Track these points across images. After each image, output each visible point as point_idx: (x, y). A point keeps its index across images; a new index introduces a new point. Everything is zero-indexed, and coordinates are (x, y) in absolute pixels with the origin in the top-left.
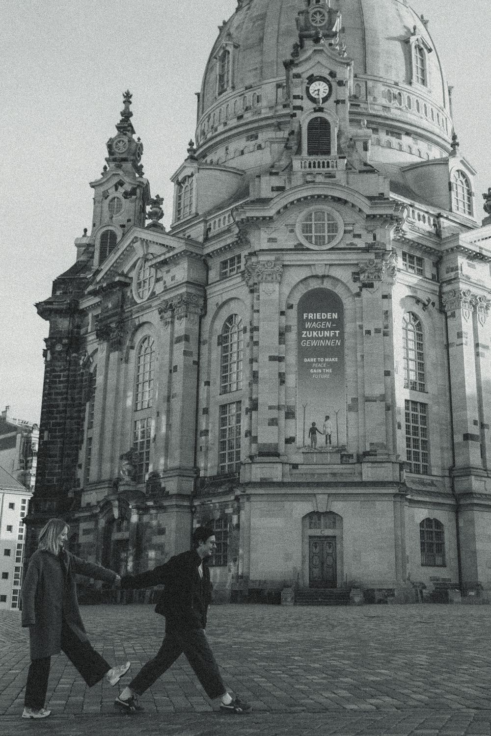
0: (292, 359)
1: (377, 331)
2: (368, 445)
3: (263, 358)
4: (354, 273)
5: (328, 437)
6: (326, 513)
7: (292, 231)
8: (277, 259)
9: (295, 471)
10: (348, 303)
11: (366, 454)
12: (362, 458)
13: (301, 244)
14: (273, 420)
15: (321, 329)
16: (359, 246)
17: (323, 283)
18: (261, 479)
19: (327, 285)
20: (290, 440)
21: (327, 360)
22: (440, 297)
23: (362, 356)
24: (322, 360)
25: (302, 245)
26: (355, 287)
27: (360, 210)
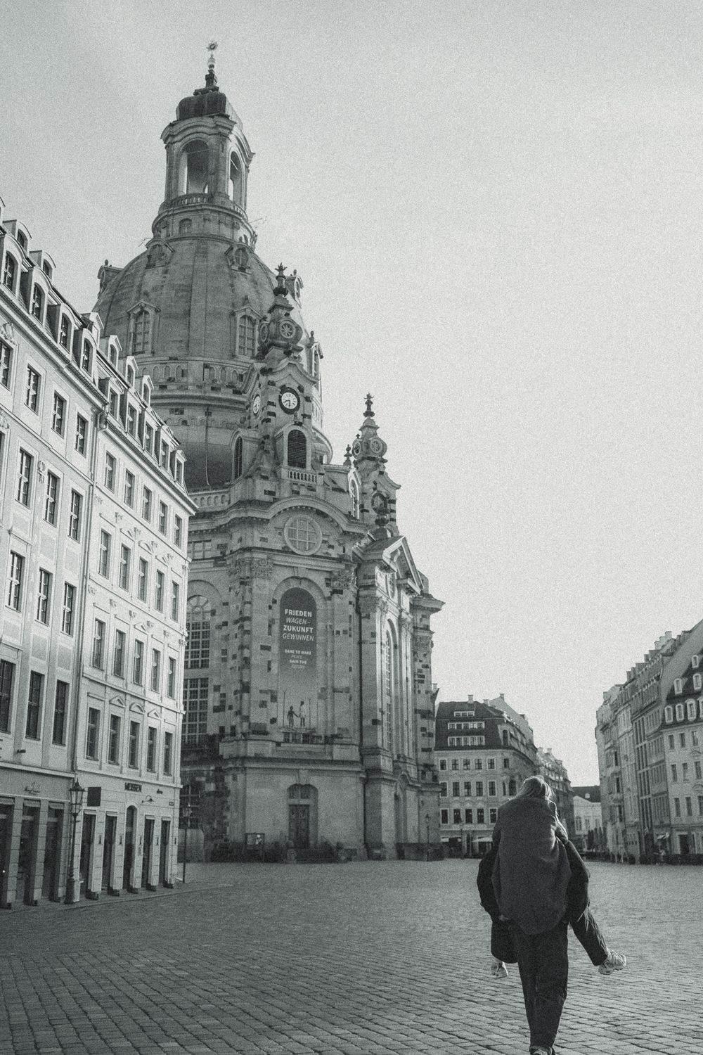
0: (275, 648)
1: (345, 632)
2: (336, 728)
3: (256, 646)
4: (327, 579)
5: (303, 720)
6: (306, 785)
7: (280, 534)
8: (268, 558)
9: (279, 748)
10: (319, 604)
11: (334, 736)
12: (330, 740)
13: (287, 547)
14: (263, 702)
15: (298, 625)
16: (333, 556)
17: (300, 584)
18: (255, 754)
19: (304, 586)
20: (273, 721)
21: (303, 652)
22: (357, 599)
23: (332, 653)
24: (299, 652)
25: (289, 548)
26: (327, 592)
27: (338, 526)
